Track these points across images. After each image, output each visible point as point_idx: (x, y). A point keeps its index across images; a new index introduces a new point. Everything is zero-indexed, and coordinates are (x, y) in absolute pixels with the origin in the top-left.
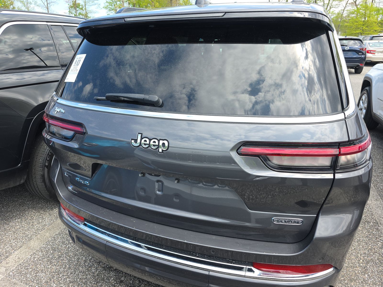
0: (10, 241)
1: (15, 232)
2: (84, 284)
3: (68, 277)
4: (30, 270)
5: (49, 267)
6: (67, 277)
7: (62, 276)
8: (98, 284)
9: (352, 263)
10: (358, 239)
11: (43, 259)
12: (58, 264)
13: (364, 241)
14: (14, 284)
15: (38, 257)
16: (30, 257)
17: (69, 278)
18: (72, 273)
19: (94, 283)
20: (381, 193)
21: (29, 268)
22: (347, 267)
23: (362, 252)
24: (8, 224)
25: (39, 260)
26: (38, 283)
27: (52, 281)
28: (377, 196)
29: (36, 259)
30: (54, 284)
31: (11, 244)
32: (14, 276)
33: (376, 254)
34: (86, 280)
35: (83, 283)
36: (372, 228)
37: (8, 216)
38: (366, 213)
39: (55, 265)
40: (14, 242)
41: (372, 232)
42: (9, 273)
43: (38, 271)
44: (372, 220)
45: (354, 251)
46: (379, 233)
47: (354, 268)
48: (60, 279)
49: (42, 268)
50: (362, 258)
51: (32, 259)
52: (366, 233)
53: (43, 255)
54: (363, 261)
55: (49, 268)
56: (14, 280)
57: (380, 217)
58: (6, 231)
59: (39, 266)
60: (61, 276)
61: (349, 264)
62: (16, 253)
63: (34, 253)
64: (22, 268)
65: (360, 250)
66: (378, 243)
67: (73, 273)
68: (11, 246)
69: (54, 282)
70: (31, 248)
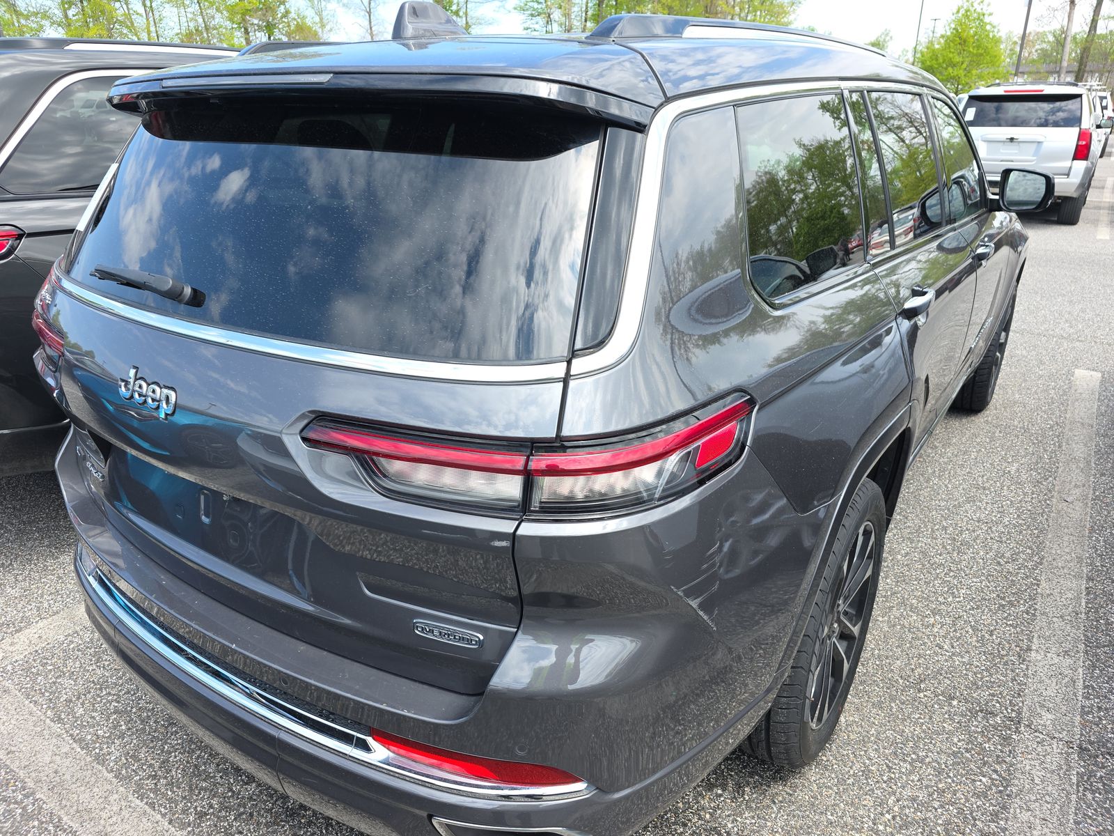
0: (42, 597)
1: (61, 578)
2: (142, 721)
3: (116, 700)
4: (49, 668)
5: (91, 668)
6: (115, 697)
7: (106, 694)
8: (169, 728)
9: (853, 817)
10: (921, 754)
11: (87, 648)
12: (112, 665)
13: (938, 763)
14: (5, 691)
15: (80, 642)
16: (62, 638)
17: (118, 702)
18: (128, 692)
19: (163, 725)
20: (1100, 635)
21: (49, 662)
22: (832, 823)
23: (907, 793)
24: (57, 558)
25: (78, 650)
26: (50, 700)
27: (81, 701)
28: (1076, 640)
29: (72, 646)
30: (82, 709)
31: (41, 602)
32: (12, 673)
33: (951, 808)
34: (150, 714)
35: (140, 720)
36: (988, 732)
37: (64, 540)
38: (999, 686)
39: (104, 667)
40: (48, 600)
41: (981, 744)
42: (7, 666)
43: (63, 672)
44: (1006, 709)
45: (884, 785)
46: (1002, 752)
47: (850, 832)
48: (99, 699)
49: (75, 668)
50: (896, 809)
51: (65, 645)
52: (959, 744)
53: (91, 640)
54: (894, 818)
55: (88, 671)
56: (7, 684)
57: (1042, 706)
58: (44, 573)
59: (71, 664)
60: (104, 693)
61: (842, 817)
62: (41, 624)
63: (76, 632)
64: (35, 661)
65: (903, 787)
66: (981, 778)
67: (132, 693)
68: (39, 607)
69: (83, 704)
70: (76, 619)
